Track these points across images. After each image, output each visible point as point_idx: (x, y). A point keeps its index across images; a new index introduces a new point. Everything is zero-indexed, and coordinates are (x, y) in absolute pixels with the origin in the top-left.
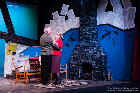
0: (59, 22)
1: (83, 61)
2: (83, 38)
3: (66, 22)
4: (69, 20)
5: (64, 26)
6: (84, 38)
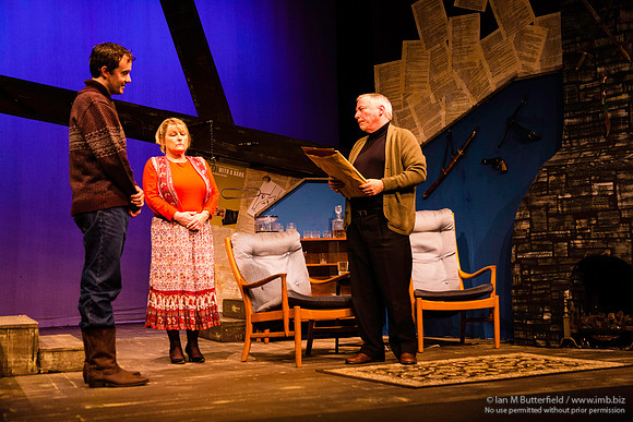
0: (449, 49)
1: (584, 249)
2: (578, 124)
3: (486, 47)
4: (503, 33)
6: (584, 123)
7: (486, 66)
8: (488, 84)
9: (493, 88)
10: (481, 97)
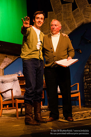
0: (63, 14)
3: (74, 14)
4: (79, 9)
5: (71, 19)
7: (74, 20)
8: (75, 25)
9: (76, 27)
10: (73, 29)
